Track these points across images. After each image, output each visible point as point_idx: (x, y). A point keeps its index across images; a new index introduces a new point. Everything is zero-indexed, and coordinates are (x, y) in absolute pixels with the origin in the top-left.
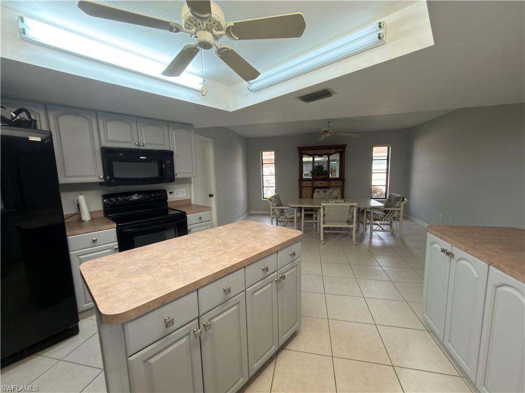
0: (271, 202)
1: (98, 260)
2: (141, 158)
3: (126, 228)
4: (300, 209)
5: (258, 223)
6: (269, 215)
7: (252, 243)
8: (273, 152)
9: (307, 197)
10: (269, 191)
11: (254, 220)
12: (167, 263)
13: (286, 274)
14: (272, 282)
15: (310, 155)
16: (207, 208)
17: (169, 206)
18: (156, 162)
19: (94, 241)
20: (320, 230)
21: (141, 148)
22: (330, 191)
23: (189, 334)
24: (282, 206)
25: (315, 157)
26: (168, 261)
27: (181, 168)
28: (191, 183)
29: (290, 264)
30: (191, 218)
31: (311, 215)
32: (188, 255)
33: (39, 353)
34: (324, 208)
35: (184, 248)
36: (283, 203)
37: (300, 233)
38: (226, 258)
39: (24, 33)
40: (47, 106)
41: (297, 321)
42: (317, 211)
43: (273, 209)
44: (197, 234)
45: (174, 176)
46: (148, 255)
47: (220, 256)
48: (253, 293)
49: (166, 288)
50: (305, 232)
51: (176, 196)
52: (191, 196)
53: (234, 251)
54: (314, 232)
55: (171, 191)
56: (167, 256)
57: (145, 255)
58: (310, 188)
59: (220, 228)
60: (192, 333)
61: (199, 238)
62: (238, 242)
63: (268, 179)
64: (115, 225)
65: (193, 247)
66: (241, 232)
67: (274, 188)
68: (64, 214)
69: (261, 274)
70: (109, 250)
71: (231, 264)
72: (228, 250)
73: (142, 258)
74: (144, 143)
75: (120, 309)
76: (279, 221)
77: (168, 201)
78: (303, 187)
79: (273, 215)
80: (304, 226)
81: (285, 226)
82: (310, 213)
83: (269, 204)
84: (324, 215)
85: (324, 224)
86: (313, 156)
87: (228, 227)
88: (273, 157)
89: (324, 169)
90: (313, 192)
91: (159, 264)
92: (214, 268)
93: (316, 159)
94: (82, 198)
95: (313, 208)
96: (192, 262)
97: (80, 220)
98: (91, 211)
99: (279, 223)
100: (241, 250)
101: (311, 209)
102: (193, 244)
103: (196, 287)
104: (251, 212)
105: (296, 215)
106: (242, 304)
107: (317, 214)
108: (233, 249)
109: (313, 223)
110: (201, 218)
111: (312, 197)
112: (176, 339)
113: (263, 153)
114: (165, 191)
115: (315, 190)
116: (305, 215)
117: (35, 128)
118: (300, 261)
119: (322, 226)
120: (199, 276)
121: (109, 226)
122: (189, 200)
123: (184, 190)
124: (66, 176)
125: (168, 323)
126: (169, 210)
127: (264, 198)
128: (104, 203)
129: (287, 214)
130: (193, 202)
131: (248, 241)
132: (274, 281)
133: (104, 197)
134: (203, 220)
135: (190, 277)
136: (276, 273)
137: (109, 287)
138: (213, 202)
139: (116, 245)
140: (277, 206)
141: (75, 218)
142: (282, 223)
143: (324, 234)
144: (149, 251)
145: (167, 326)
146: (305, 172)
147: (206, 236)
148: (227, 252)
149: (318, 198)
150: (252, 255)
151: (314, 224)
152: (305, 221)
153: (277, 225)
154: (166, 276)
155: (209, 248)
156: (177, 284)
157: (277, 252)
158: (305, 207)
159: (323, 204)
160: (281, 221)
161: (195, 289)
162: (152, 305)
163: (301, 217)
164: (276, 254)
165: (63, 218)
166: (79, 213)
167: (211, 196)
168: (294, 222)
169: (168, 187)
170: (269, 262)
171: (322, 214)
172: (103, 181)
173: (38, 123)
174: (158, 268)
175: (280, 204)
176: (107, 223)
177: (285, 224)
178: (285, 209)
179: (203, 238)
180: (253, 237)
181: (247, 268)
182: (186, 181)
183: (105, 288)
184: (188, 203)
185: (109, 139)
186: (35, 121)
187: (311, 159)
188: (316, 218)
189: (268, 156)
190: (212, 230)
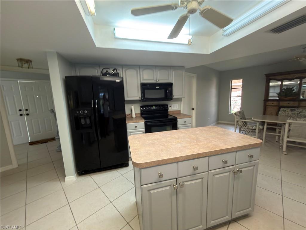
0: (235, 116)
1: (135, 136)
2: (157, 87)
3: (148, 123)
4: (263, 123)
5: (223, 129)
6: (233, 125)
7: (215, 142)
8: (242, 80)
9: (271, 114)
10: (235, 108)
11: (220, 127)
12: (163, 143)
13: (243, 170)
14: (230, 172)
15: (278, 80)
16: (190, 116)
17: (169, 113)
18: (164, 89)
19: (136, 127)
20: (283, 143)
21: (157, 82)
22: (300, 110)
23: (170, 185)
24: (245, 119)
25: (284, 81)
26: (164, 142)
27: (176, 93)
28: (181, 101)
29: (247, 163)
30: (180, 121)
31: (275, 129)
32: (175, 141)
33: (116, 169)
34: (290, 124)
35: (173, 137)
36: (246, 117)
37: (260, 141)
38: (196, 148)
39: (115, 35)
40: (123, 66)
41: (250, 207)
42: (281, 126)
43: (237, 121)
44: (181, 130)
45: (172, 97)
46: (155, 137)
47: (193, 146)
48: (214, 175)
49: (161, 157)
50: (266, 142)
51: (173, 108)
52: (181, 108)
53: (202, 144)
54: (276, 143)
55: (170, 105)
56: (163, 140)
57: (154, 137)
58: (275, 107)
59: (196, 129)
60: (172, 186)
61: (182, 133)
62: (206, 140)
63: (236, 100)
64: (144, 121)
65: (178, 137)
66: (209, 133)
67: (240, 106)
68: (126, 113)
69: (221, 165)
70: (141, 132)
71: (199, 152)
72: (199, 143)
73: (152, 138)
74: (159, 79)
75: (139, 161)
76: (242, 130)
77: (169, 110)
78: (267, 106)
79: (237, 125)
80: (266, 137)
81: (247, 134)
82: (273, 128)
83: (235, 117)
84: (289, 131)
85: (288, 137)
86: (282, 81)
87: (201, 129)
88: (241, 84)
89: (294, 91)
90: (279, 110)
91: (159, 143)
92: (188, 152)
93: (284, 83)
94: (133, 107)
95: (276, 123)
96: (176, 146)
97: (132, 117)
98: (136, 113)
99: (241, 132)
100: (208, 145)
101: (275, 124)
102: (178, 136)
103: (176, 161)
104: (220, 122)
105: (258, 127)
106: (205, 179)
107: (281, 129)
108: (202, 143)
109: (275, 136)
110: (185, 121)
111: (277, 114)
112: (163, 186)
113: (233, 81)
114: (167, 105)
115: (281, 109)
116: (268, 129)
117: (118, 76)
118: (258, 163)
119: (286, 139)
120: (179, 155)
121: (142, 121)
122: (180, 111)
123: (177, 105)
124: (128, 97)
125: (160, 176)
126: (169, 116)
127: (230, 113)
128: (141, 110)
129: (249, 126)
130: (182, 112)
131: (214, 140)
132: (231, 172)
133: (141, 107)
134: (187, 123)
135: (174, 154)
136: (234, 166)
137: (137, 149)
138: (194, 113)
139: (144, 130)
140: (241, 119)
141: (130, 116)
142: (244, 132)
143: (287, 146)
144: (156, 135)
145: (159, 177)
146: (271, 94)
147: (186, 132)
148: (198, 144)
149: (283, 116)
150: (215, 150)
151: (277, 137)
152: (267, 133)
153: (240, 133)
154: (162, 150)
155: (187, 139)
156: (166, 156)
157: (236, 152)
158: (268, 122)
159: (288, 121)
160: (243, 131)
161: (175, 161)
162: (153, 163)
163: (263, 129)
164: (235, 153)
165: (125, 115)
166: (131, 114)
167: (193, 109)
168: (255, 132)
169: (169, 103)
170: (228, 157)
171: (287, 130)
172: (141, 99)
173: (119, 74)
174: (159, 145)
175: (243, 117)
176: (141, 119)
177: (247, 132)
178: (248, 122)
179: (185, 133)
180: (217, 138)
181: (211, 158)
182: (179, 100)
183: (135, 149)
184: (179, 112)
185: (144, 79)
186: (118, 73)
187: (279, 83)
188: (280, 132)
189: (237, 83)
190: (190, 129)
